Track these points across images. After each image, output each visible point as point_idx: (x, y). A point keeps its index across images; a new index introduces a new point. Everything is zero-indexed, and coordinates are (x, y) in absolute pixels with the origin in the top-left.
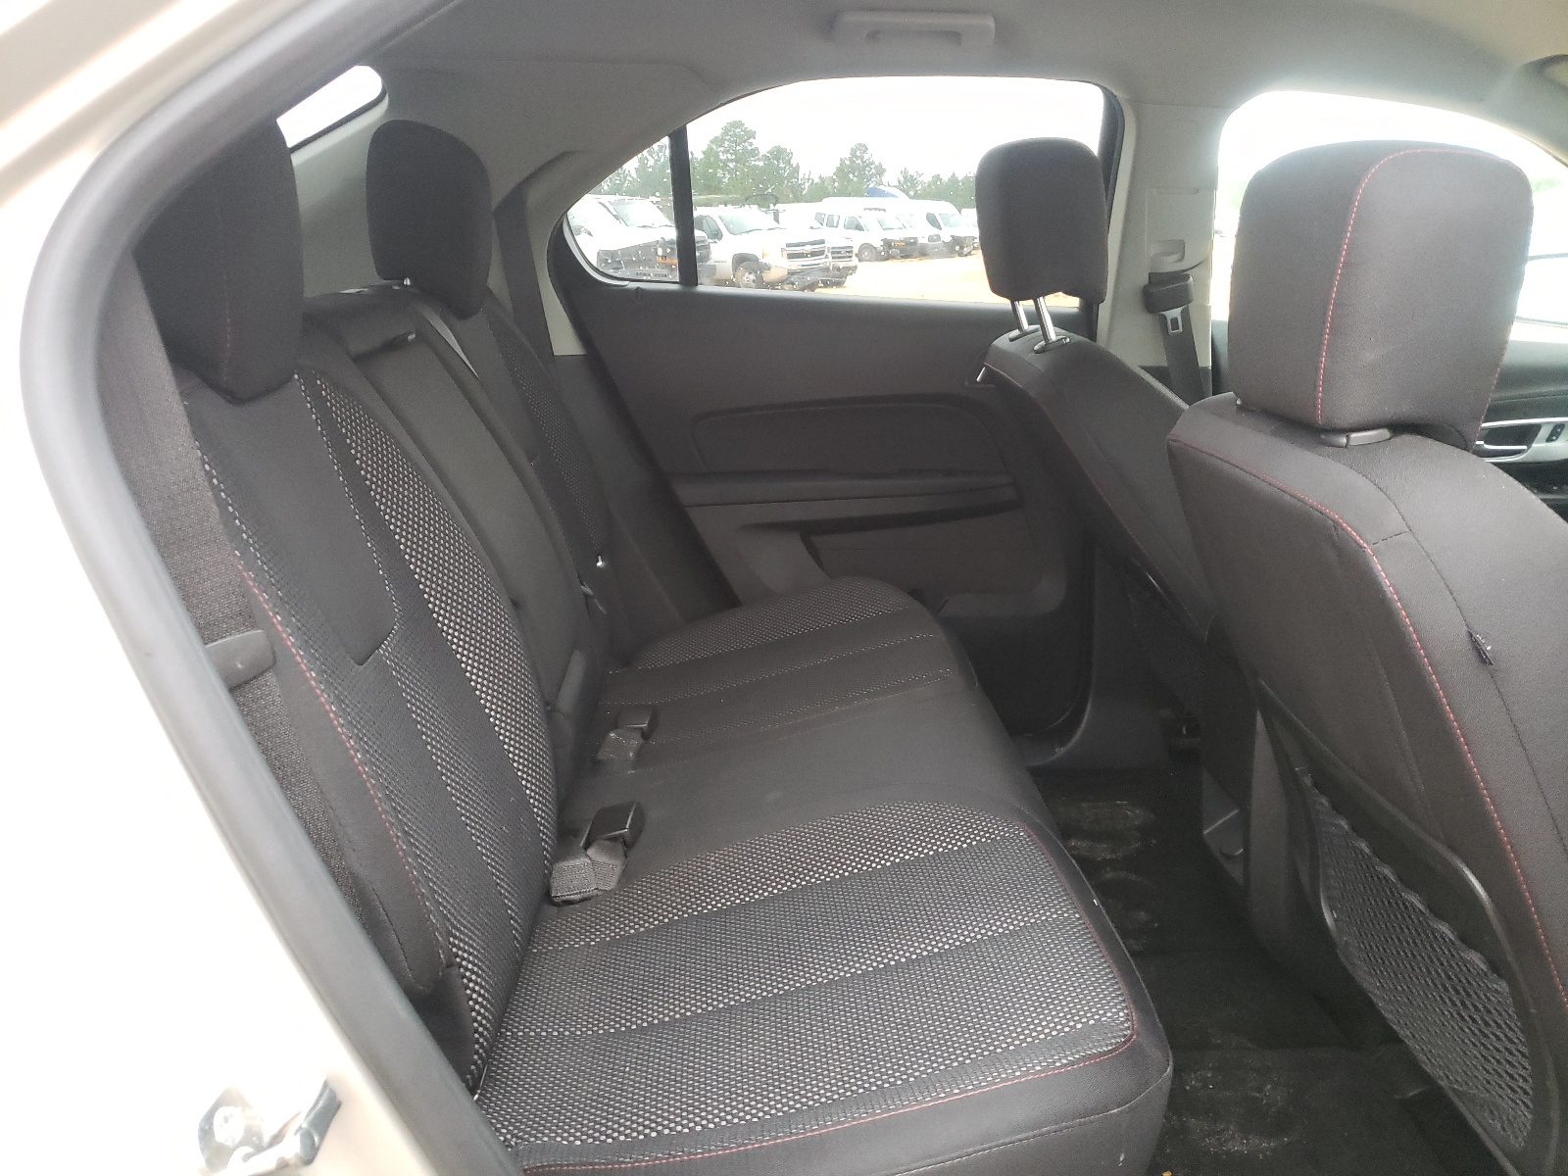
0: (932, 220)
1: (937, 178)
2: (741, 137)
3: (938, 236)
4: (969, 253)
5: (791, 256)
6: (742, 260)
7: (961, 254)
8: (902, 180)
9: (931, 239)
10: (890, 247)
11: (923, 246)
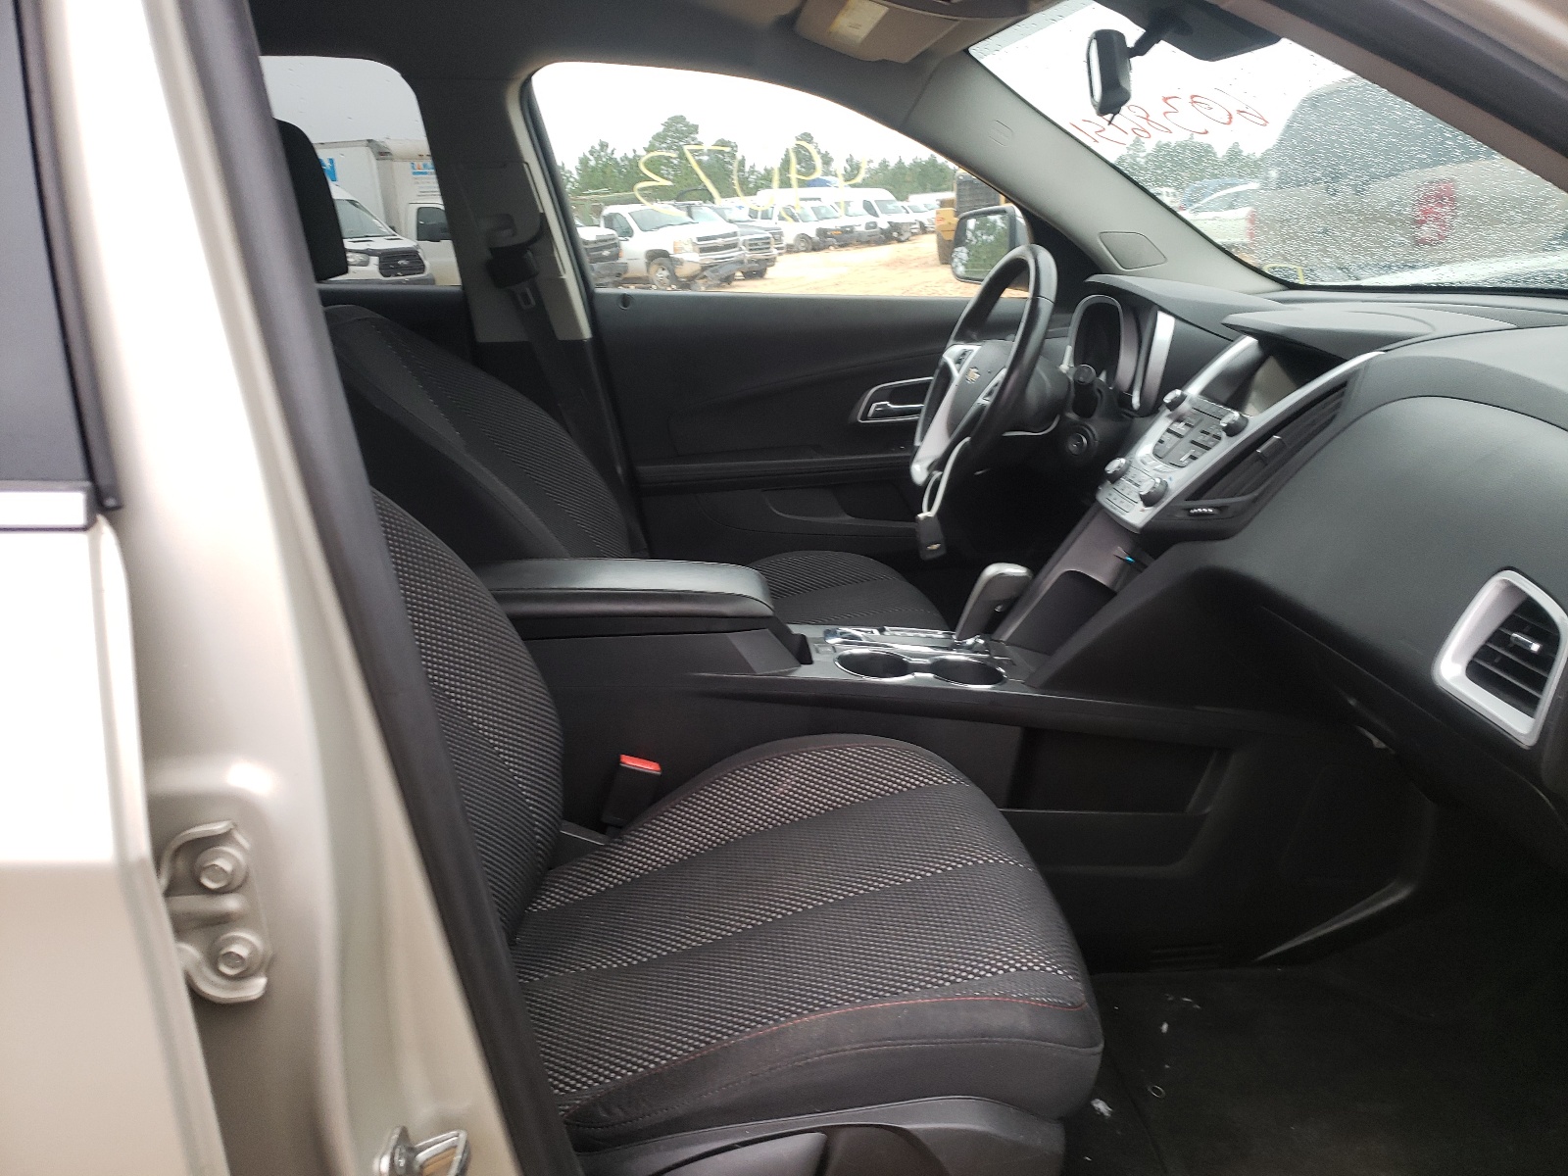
0: (868, 207)
1: (884, 165)
2: (682, 132)
3: (875, 223)
4: (908, 240)
5: (703, 250)
6: (657, 256)
7: (900, 241)
8: (849, 168)
9: (868, 226)
10: (827, 236)
11: (860, 234)
